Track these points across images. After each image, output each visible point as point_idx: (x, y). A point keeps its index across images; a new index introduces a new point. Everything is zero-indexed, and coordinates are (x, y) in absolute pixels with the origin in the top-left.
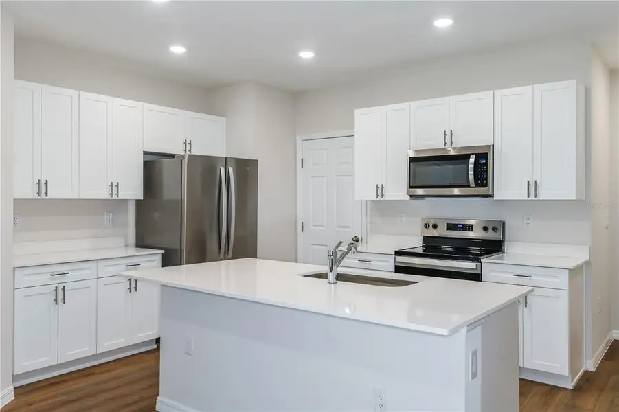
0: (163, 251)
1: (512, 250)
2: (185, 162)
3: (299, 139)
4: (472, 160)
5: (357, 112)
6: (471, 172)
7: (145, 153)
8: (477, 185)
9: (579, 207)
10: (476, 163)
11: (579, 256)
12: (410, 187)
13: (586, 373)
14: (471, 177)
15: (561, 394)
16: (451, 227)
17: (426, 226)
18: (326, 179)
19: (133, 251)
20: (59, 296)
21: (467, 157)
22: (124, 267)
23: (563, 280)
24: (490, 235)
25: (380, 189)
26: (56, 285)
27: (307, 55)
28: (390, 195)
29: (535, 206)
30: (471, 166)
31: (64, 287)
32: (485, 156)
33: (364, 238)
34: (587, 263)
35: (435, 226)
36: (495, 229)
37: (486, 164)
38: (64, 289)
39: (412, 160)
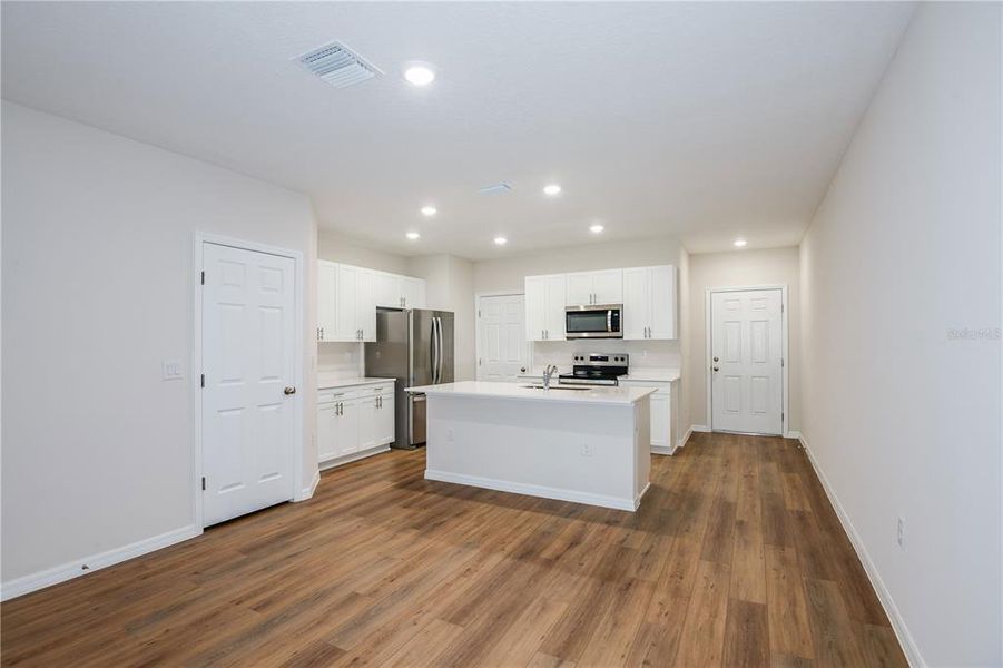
0: (396, 379)
1: (633, 373)
2: (411, 315)
3: (477, 296)
4: (610, 313)
5: (527, 278)
6: (609, 322)
7: (378, 308)
8: (613, 331)
9: (674, 344)
10: (612, 315)
11: (674, 375)
12: (568, 332)
13: (679, 448)
14: (609, 325)
15: (665, 459)
16: (593, 359)
17: (576, 358)
18: (499, 326)
19: (363, 380)
20: (339, 409)
21: (607, 311)
23: (667, 389)
24: (619, 363)
25: (545, 333)
26: (337, 402)
27: (500, 241)
28: (552, 338)
29: (648, 344)
30: (609, 318)
31: (342, 403)
32: (618, 311)
33: (529, 369)
34: (679, 380)
35: (582, 359)
36: (622, 359)
37: (618, 317)
38: (341, 405)
39: (568, 313)
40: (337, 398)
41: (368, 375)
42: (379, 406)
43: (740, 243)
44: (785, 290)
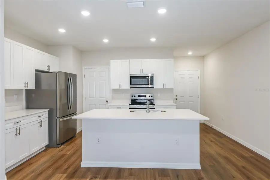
0: (49, 110)
2: (59, 74)
3: (83, 68)
6: (149, 81)
7: (36, 70)
8: (151, 85)
12: (131, 85)
16: (140, 96)
17: (132, 96)
18: (95, 82)
20: (18, 132)
21: (149, 76)
22: (37, 117)
24: (150, 98)
25: (120, 85)
26: (16, 128)
27: (106, 41)
28: (123, 87)
30: (150, 79)
31: (19, 128)
32: (153, 77)
33: (110, 101)
35: (135, 96)
36: (152, 96)
37: (153, 79)
38: (19, 129)
39: (131, 77)
40: (17, 125)
41: (28, 108)
42: (41, 126)
43: (190, 53)
44: (199, 71)
